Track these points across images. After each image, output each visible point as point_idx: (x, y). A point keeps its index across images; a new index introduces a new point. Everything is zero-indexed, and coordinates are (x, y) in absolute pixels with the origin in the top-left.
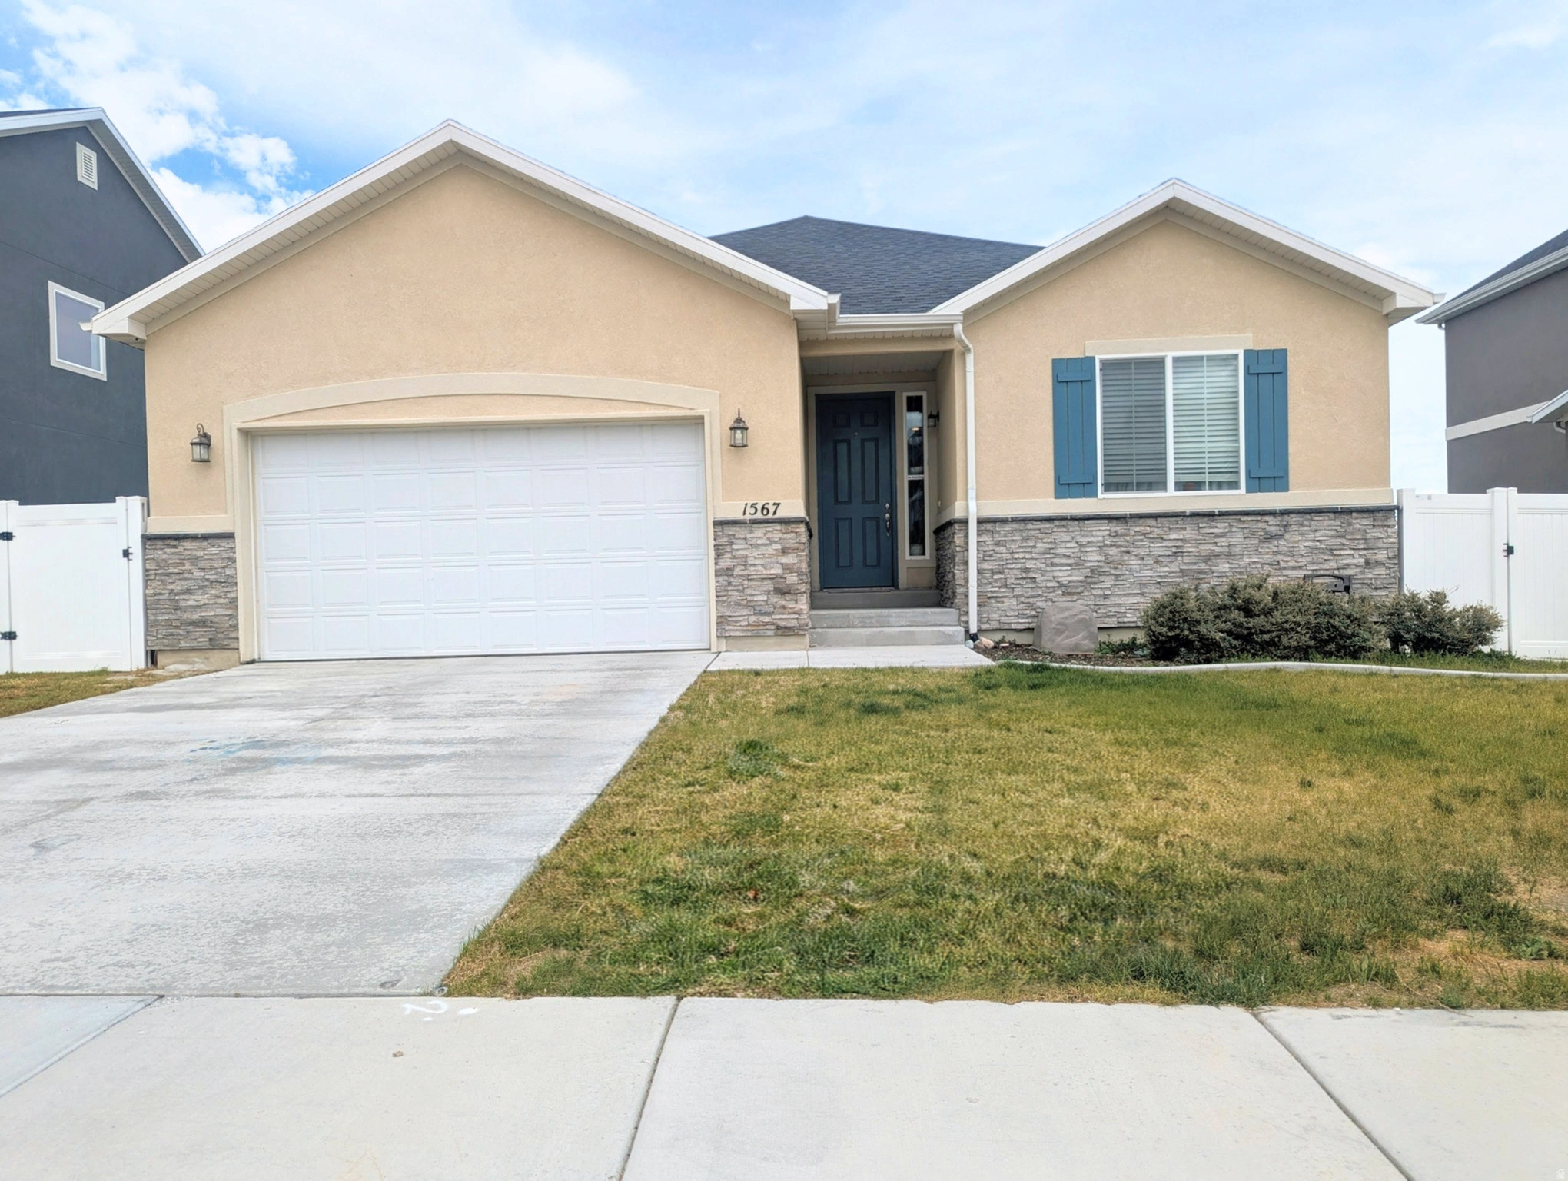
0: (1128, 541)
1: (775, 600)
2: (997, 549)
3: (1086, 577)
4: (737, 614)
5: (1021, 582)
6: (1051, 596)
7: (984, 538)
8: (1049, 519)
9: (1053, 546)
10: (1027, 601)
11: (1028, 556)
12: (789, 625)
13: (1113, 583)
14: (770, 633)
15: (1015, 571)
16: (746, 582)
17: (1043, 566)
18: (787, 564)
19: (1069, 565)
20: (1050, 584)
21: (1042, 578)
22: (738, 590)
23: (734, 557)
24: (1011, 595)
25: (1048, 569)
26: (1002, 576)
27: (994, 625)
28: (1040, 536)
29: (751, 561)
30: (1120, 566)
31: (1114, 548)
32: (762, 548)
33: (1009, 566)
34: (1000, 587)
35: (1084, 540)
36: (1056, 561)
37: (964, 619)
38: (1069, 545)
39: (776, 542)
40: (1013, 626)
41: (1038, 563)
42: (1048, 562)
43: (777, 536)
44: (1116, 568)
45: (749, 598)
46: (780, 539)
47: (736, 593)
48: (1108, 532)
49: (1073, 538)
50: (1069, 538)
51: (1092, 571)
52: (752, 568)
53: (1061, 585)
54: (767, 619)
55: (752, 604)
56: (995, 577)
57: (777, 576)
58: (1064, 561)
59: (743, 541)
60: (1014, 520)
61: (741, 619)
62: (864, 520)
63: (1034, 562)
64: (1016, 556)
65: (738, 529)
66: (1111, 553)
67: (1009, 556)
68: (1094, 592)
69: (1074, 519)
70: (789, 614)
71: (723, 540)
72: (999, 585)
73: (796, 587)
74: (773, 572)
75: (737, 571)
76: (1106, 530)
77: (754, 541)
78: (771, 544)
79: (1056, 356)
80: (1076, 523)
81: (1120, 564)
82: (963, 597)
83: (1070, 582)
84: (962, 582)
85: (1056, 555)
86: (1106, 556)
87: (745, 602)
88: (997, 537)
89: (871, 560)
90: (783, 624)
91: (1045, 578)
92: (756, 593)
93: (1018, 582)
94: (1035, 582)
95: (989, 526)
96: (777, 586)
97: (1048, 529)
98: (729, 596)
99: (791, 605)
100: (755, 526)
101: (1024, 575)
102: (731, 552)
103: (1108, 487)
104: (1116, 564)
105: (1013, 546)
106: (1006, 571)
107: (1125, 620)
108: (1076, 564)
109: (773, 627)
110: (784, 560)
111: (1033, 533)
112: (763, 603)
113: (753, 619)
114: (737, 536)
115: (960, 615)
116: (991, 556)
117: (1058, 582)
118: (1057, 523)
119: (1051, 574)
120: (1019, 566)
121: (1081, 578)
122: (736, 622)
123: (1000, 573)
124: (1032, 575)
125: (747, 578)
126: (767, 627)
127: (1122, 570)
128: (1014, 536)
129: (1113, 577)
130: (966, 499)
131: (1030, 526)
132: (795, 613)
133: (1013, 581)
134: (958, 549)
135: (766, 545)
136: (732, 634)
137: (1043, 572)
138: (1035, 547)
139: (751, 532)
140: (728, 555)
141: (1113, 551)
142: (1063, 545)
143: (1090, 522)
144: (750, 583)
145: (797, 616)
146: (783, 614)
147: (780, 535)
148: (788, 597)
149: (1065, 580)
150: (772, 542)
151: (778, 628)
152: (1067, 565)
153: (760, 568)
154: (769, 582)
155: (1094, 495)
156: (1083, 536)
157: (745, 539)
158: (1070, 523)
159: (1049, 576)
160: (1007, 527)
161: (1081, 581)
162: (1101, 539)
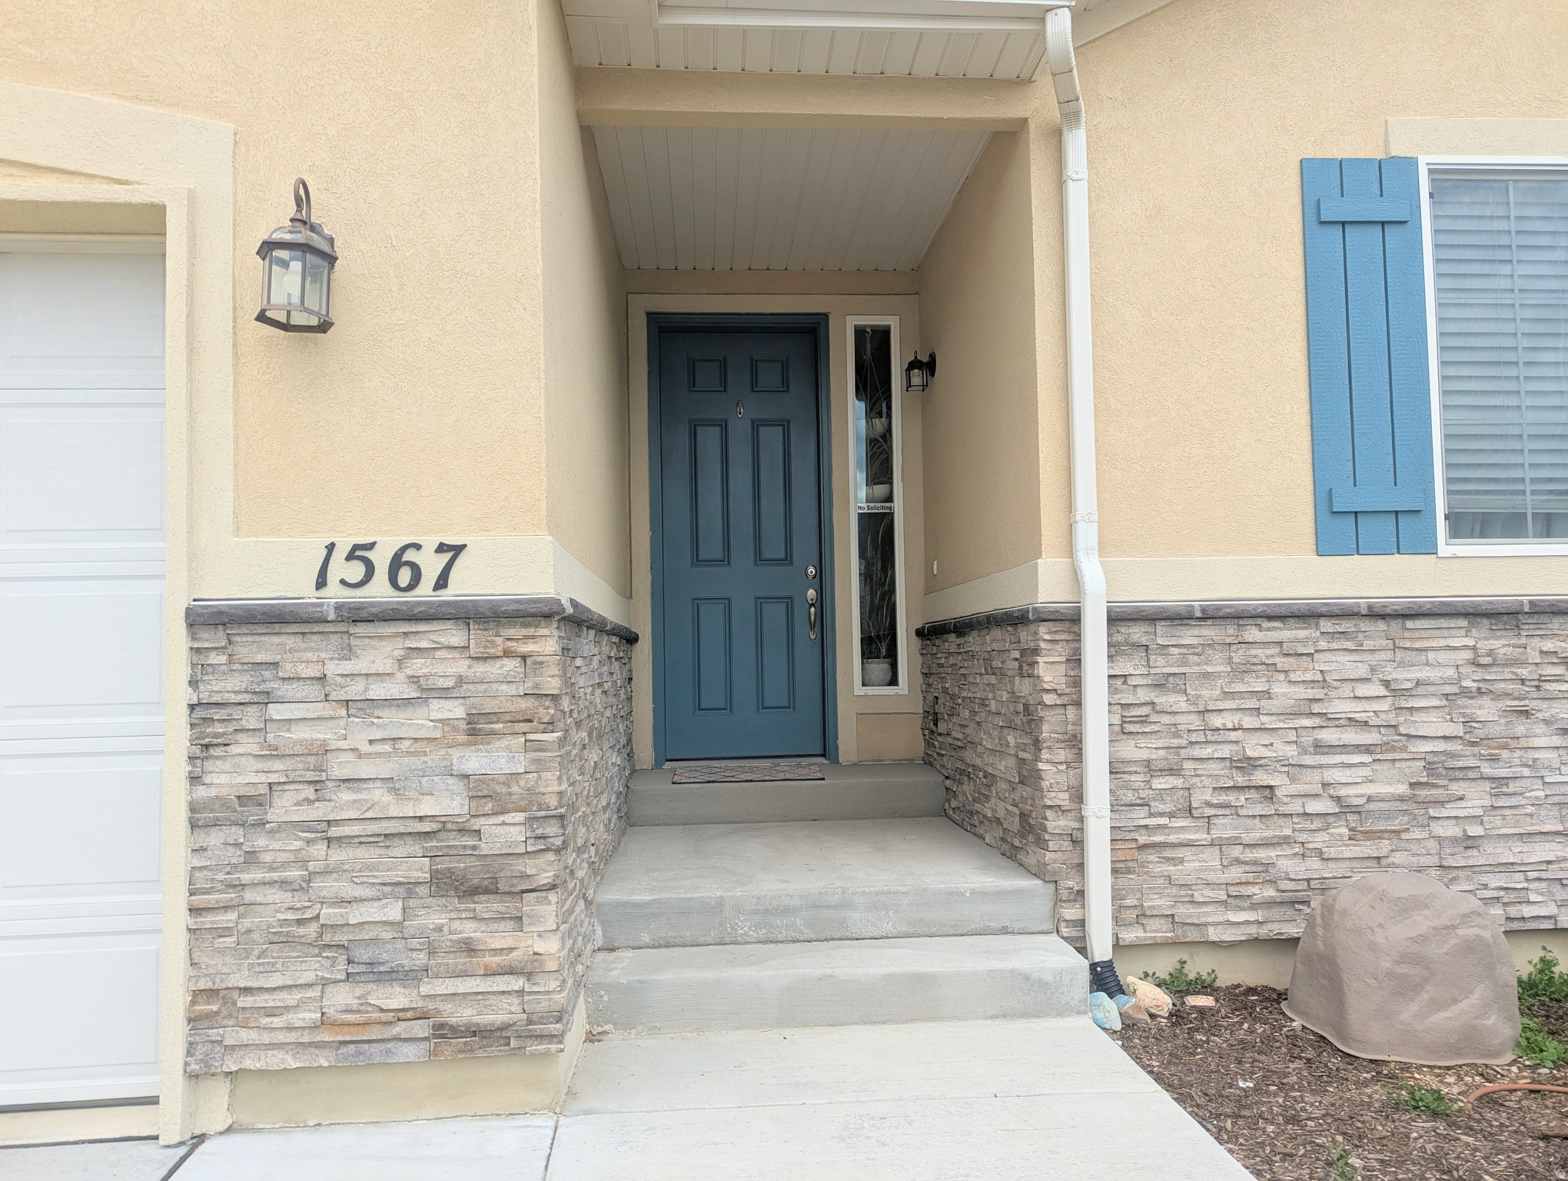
0: (1523, 681)
1: (438, 919)
2: (1163, 700)
3: (1412, 785)
4: (276, 980)
5: (1231, 798)
6: (1319, 840)
7: (1124, 666)
8: (1306, 615)
9: (1319, 693)
10: (1249, 855)
11: (1249, 722)
12: (487, 1019)
13: (1487, 802)
14: (409, 1052)
15: (1214, 767)
16: (319, 850)
17: (1291, 751)
18: (484, 779)
19: (1367, 749)
20: (1313, 807)
21: (1293, 789)
22: (283, 884)
23: (274, 753)
24: (1202, 836)
25: (1308, 760)
26: (1178, 782)
27: (1158, 931)
28: (1281, 662)
29: (340, 767)
30: (1505, 754)
31: (1486, 701)
32: (390, 715)
33: (1197, 752)
34: (1171, 815)
35: (1404, 676)
36: (1329, 736)
37: (1070, 913)
38: (1363, 690)
39: (444, 693)
40: (1213, 935)
41: (1278, 745)
42: (1307, 740)
43: (448, 668)
44: (1494, 759)
45: (329, 914)
46: (461, 680)
47: (275, 896)
48: (1468, 655)
49: (1373, 670)
50: (1362, 671)
51: (1430, 768)
52: (345, 796)
53: (1345, 809)
54: (397, 997)
55: (342, 938)
56: (1159, 783)
57: (444, 826)
58: (1352, 737)
59: (313, 691)
60: (1211, 615)
61: (291, 998)
62: (760, 601)
63: (1266, 739)
64: (1217, 721)
65: (290, 642)
66: (1482, 714)
67: (1195, 721)
68: (1438, 829)
69: (1376, 614)
70: (490, 973)
71: (228, 686)
72: (1168, 807)
73: (519, 866)
74: (427, 807)
75: (285, 808)
76: (1466, 647)
77: (355, 690)
78: (422, 701)
79: (1310, 154)
80: (1381, 625)
81: (1505, 747)
82: (1067, 845)
83: (1370, 799)
84: (1063, 798)
85: (1329, 720)
86: (1468, 722)
87: (312, 930)
88: (1161, 665)
89: (776, 694)
90: (463, 1015)
91: (1301, 788)
92: (359, 892)
93: (1223, 798)
94: (1271, 799)
95: (1137, 633)
96: (443, 864)
97: (1302, 641)
98: (245, 907)
99: (499, 937)
100: (361, 629)
101: (1240, 780)
102: (263, 731)
103: (1462, 525)
104: (1494, 747)
105: (1205, 693)
106: (1187, 765)
107: (1527, 911)
108: (1388, 747)
109: (421, 1029)
110: (475, 761)
111: (1261, 653)
112: (387, 935)
113: (341, 998)
114: (287, 670)
115: (1057, 901)
116: (1143, 720)
117: (1338, 799)
118: (1327, 625)
119: (1316, 776)
120: (1225, 751)
121: (1402, 789)
122: (271, 1012)
123: (1173, 771)
124: (1261, 778)
125: (325, 832)
126: (399, 1029)
127: (1510, 765)
128: (1208, 662)
129: (1487, 786)
130: (1070, 551)
131: (1252, 634)
132: (511, 971)
133: (1208, 796)
134: (1049, 699)
135: (408, 702)
136: (250, 1063)
137: (1294, 769)
138: (1267, 694)
139: (348, 653)
140: (247, 745)
141: (1486, 710)
142: (1346, 690)
143: (1419, 624)
144: (337, 855)
145: (518, 983)
146: (465, 974)
147: (462, 667)
148: (485, 906)
149: (1354, 794)
150: (426, 692)
151: (443, 1032)
152: (1358, 748)
153: (379, 794)
154: (416, 848)
155: (1429, 548)
156: (1401, 664)
157: (323, 679)
158: (1366, 625)
159: (1310, 782)
160: (1190, 636)
161: (1401, 799)
162: (1451, 672)
